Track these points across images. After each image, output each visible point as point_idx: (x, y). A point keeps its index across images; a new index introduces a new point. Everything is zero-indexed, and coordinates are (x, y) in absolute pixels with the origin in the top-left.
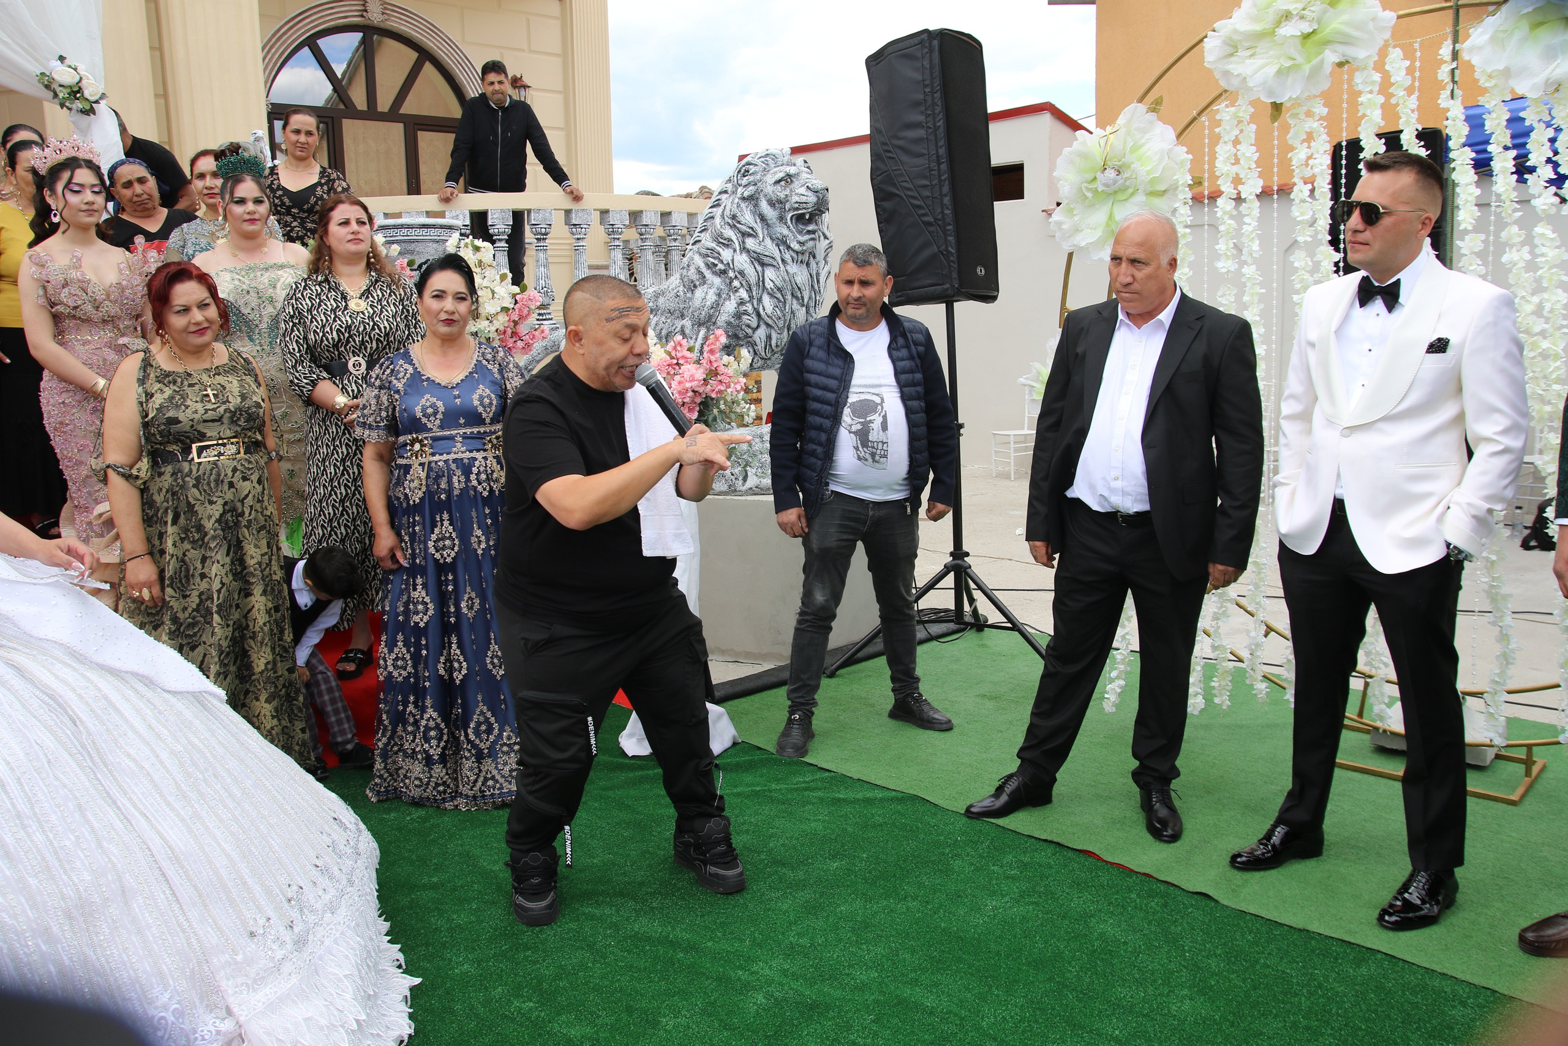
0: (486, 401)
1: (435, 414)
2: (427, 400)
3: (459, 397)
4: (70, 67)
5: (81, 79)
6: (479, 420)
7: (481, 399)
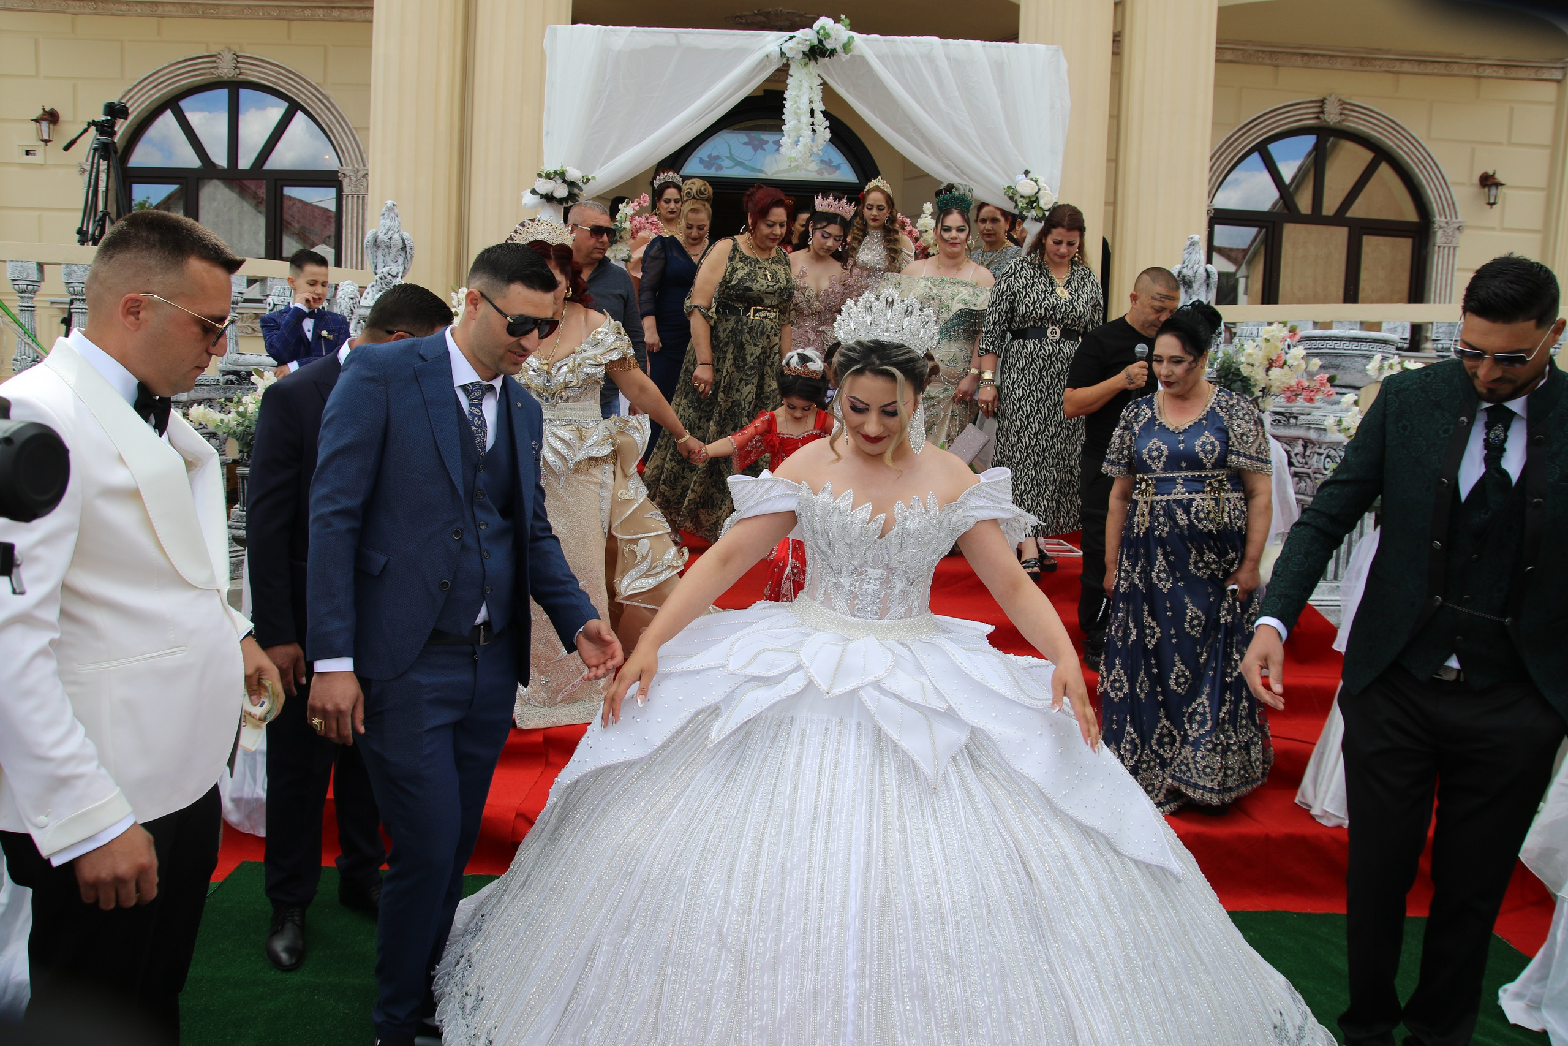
0: (1209, 447)
1: (1159, 457)
2: (1155, 442)
3: (1183, 442)
4: (1032, 179)
5: (1039, 190)
6: (1201, 466)
7: (1204, 444)
